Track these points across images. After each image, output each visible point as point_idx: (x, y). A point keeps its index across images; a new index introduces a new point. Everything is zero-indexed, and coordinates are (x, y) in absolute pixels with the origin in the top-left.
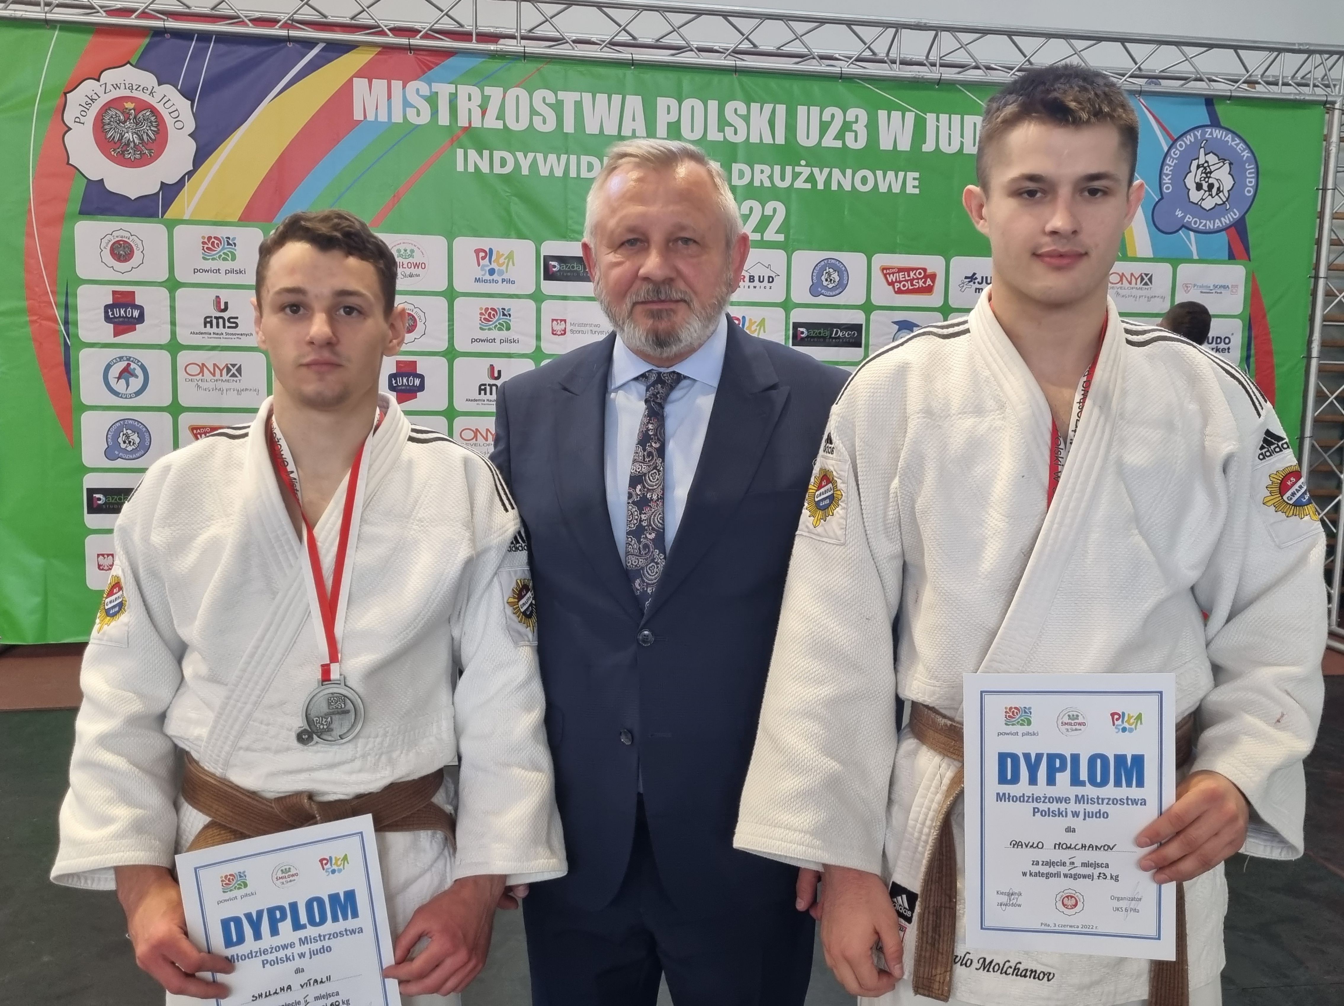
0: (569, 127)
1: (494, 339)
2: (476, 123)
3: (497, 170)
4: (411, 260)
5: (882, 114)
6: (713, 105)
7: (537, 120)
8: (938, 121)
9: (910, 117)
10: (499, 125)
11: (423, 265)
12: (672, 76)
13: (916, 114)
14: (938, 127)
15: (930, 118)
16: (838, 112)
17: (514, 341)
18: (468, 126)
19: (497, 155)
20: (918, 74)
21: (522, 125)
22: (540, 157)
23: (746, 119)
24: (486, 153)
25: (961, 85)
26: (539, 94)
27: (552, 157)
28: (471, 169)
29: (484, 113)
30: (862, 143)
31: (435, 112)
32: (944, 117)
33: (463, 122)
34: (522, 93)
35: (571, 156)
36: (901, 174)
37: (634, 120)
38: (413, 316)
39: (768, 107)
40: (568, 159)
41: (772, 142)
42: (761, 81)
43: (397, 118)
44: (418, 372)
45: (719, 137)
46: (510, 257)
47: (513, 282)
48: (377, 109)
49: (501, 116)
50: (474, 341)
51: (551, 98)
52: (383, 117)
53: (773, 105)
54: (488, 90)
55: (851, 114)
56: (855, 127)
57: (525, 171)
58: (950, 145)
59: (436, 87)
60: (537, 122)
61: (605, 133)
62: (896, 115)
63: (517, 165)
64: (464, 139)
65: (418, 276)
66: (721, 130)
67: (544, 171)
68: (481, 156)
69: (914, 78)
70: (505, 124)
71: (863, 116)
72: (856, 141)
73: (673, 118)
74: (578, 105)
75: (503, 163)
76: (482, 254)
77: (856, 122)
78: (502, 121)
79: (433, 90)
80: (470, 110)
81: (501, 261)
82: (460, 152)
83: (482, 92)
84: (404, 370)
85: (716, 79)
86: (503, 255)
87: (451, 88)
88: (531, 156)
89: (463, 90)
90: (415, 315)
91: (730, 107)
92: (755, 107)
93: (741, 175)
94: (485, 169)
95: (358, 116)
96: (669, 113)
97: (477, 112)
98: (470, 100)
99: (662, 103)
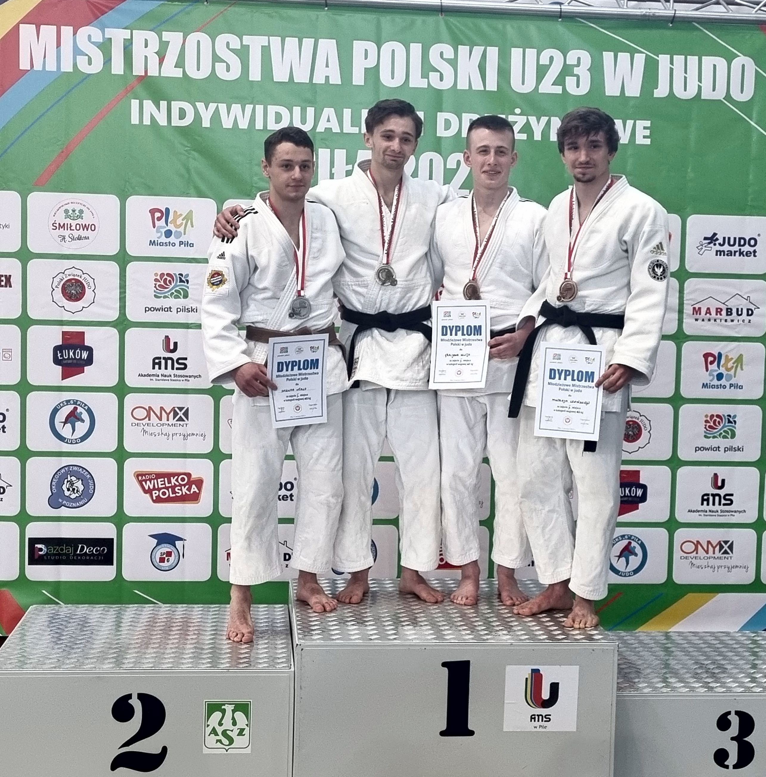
0: (255, 75)
1: (170, 308)
2: (153, 72)
3: (176, 122)
4: (79, 221)
5: (608, 56)
6: (416, 48)
7: (220, 68)
8: (672, 63)
9: (640, 59)
10: (178, 73)
11: (93, 226)
12: (370, 17)
13: (647, 55)
14: (671, 70)
15: (663, 60)
16: (557, 54)
17: (193, 310)
18: (143, 74)
19: (176, 105)
20: (648, 11)
21: (204, 73)
22: (223, 107)
23: (453, 63)
24: (163, 104)
25: (698, 23)
26: (222, 39)
27: (236, 108)
28: (147, 121)
29: (161, 61)
30: (584, 89)
31: (108, 61)
32: (679, 59)
33: (138, 70)
34: (204, 38)
35: (257, 106)
36: (630, 123)
37: (327, 66)
38: (82, 283)
39: (478, 51)
40: (254, 110)
41: (483, 89)
42: (469, 21)
43: (67, 67)
44: (86, 344)
45: (423, 84)
46: (189, 217)
47: (192, 245)
48: (45, 57)
49: (180, 63)
50: (148, 309)
51: (235, 43)
52: (51, 67)
53: (483, 48)
54: (166, 36)
55: (572, 57)
56: (576, 70)
57: (206, 124)
58: (685, 90)
59: (110, 32)
60: (220, 70)
61: (295, 81)
62: (624, 57)
63: (198, 117)
64: (139, 89)
65: (87, 238)
66: (425, 75)
67: (227, 123)
68: (158, 107)
69: (644, 16)
70: (184, 72)
71: (586, 58)
72: (578, 86)
73: (371, 63)
74: (266, 51)
75: (182, 114)
76: (158, 215)
77: (578, 65)
78: (182, 69)
79: (106, 36)
80: (146, 57)
81: (179, 221)
82: (135, 103)
83: (160, 38)
84: (71, 342)
85: (419, 19)
86: (181, 215)
87: (126, 34)
88: (212, 106)
89: (139, 36)
90: (83, 282)
91: (434, 51)
92: (463, 50)
93: (448, 124)
94: (162, 121)
95: (24, 65)
96: (366, 58)
97: (154, 60)
98: (146, 46)
99: (359, 46)
